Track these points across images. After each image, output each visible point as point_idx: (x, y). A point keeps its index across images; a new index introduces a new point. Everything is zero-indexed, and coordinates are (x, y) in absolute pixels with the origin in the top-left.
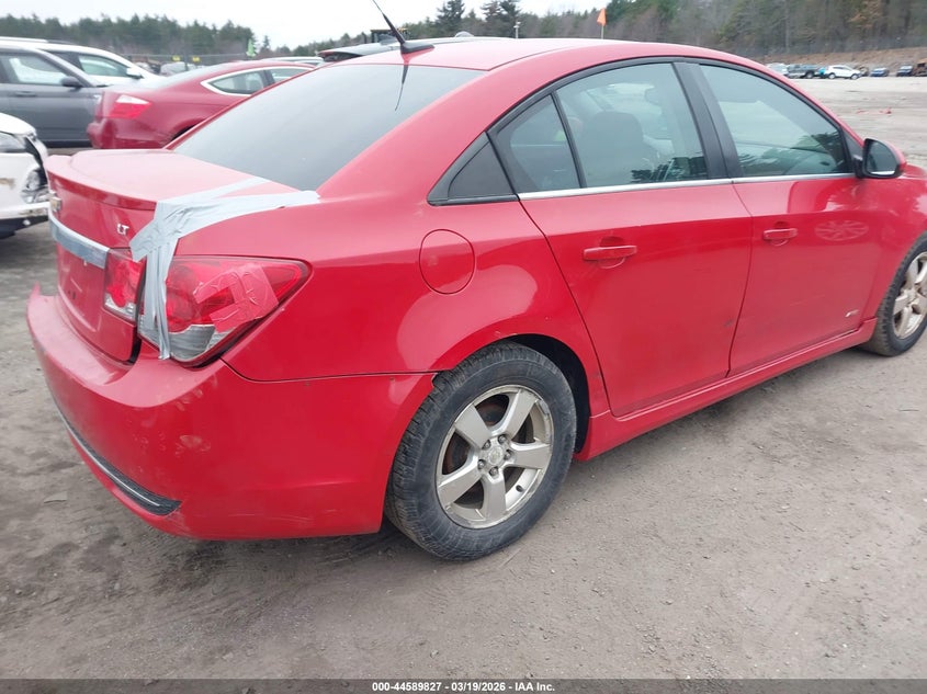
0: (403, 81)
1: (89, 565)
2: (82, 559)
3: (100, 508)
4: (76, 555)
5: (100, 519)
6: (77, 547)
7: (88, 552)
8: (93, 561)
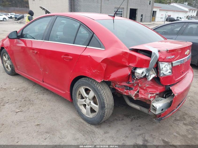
0: (114, 23)
1: (185, 119)
2: (185, 121)
3: (172, 126)
4: (185, 122)
5: (174, 124)
6: (183, 123)
7: (182, 121)
8: (183, 119)
